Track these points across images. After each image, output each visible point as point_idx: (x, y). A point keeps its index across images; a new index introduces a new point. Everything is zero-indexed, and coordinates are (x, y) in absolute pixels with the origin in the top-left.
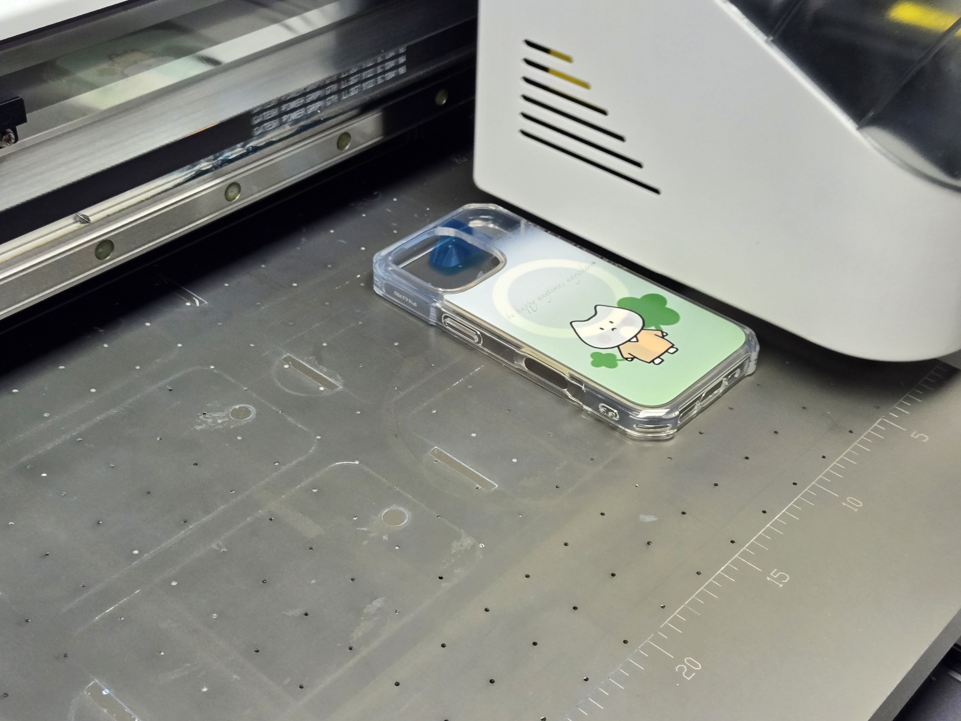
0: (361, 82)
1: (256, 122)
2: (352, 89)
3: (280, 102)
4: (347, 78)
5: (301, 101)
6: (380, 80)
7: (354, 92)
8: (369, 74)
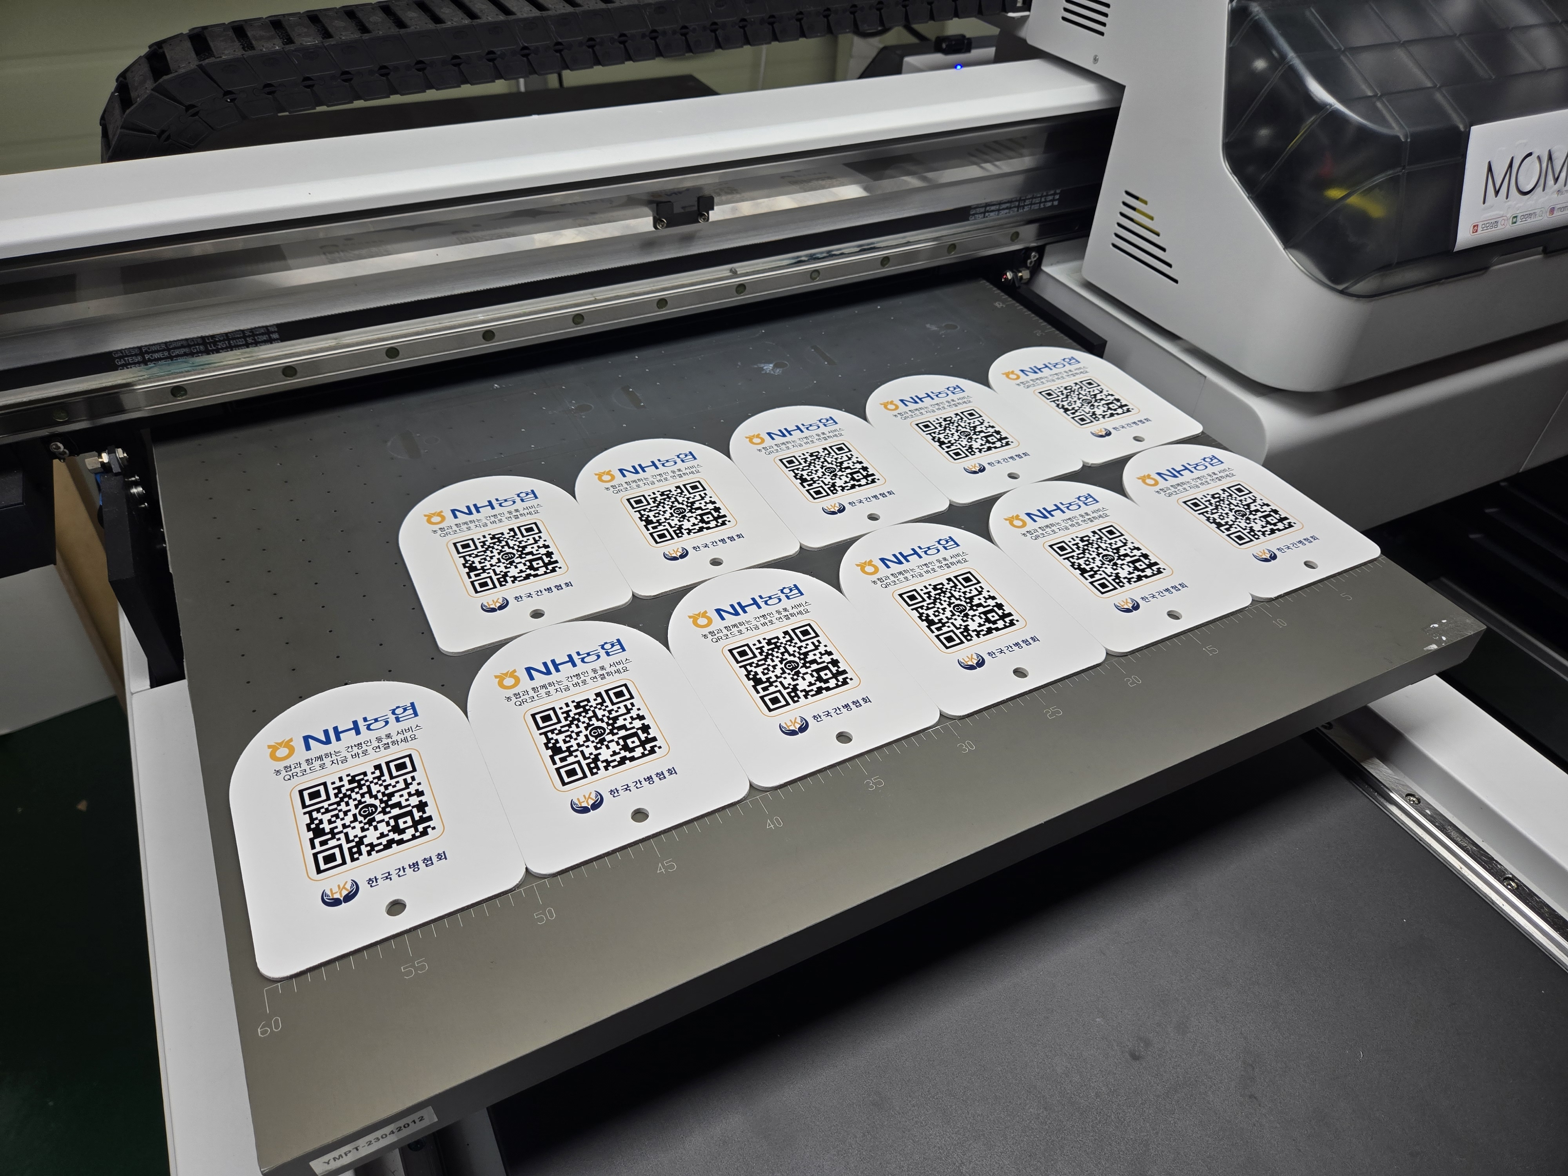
0: (1031, 204)
1: (972, 213)
2: (1026, 207)
3: (987, 205)
4: (1025, 200)
5: (997, 207)
6: (1042, 206)
7: (1026, 209)
8: (1037, 200)
